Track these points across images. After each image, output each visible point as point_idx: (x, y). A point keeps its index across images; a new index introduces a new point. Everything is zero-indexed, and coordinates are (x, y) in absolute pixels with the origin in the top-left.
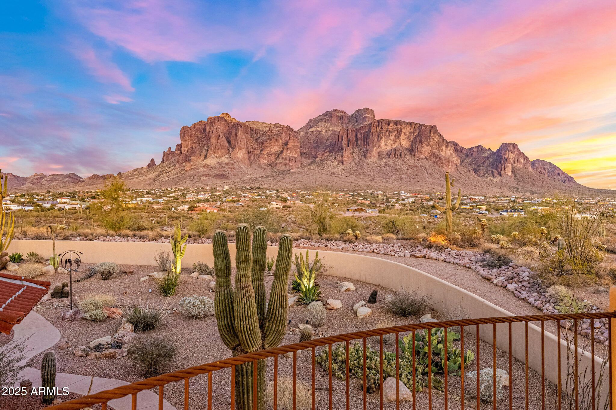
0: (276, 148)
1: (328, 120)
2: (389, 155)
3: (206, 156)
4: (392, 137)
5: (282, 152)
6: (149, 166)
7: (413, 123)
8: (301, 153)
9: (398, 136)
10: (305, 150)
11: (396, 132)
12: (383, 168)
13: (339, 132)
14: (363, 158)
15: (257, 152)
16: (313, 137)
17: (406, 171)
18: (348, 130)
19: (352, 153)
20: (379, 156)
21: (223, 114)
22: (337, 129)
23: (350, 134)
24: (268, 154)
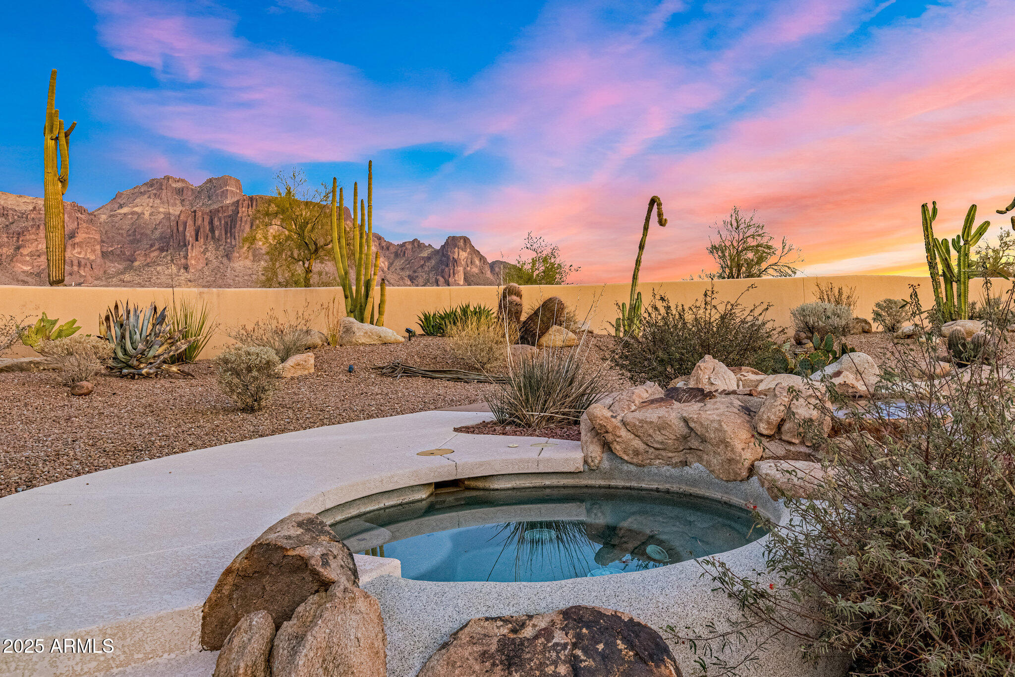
1: (155, 195)
8: (102, 252)
10: (111, 246)
12: (261, 277)
13: (179, 216)
14: (225, 260)
16: (126, 224)
18: (195, 212)
19: (204, 252)
22: (175, 210)
23: (200, 219)
24: (31, 255)
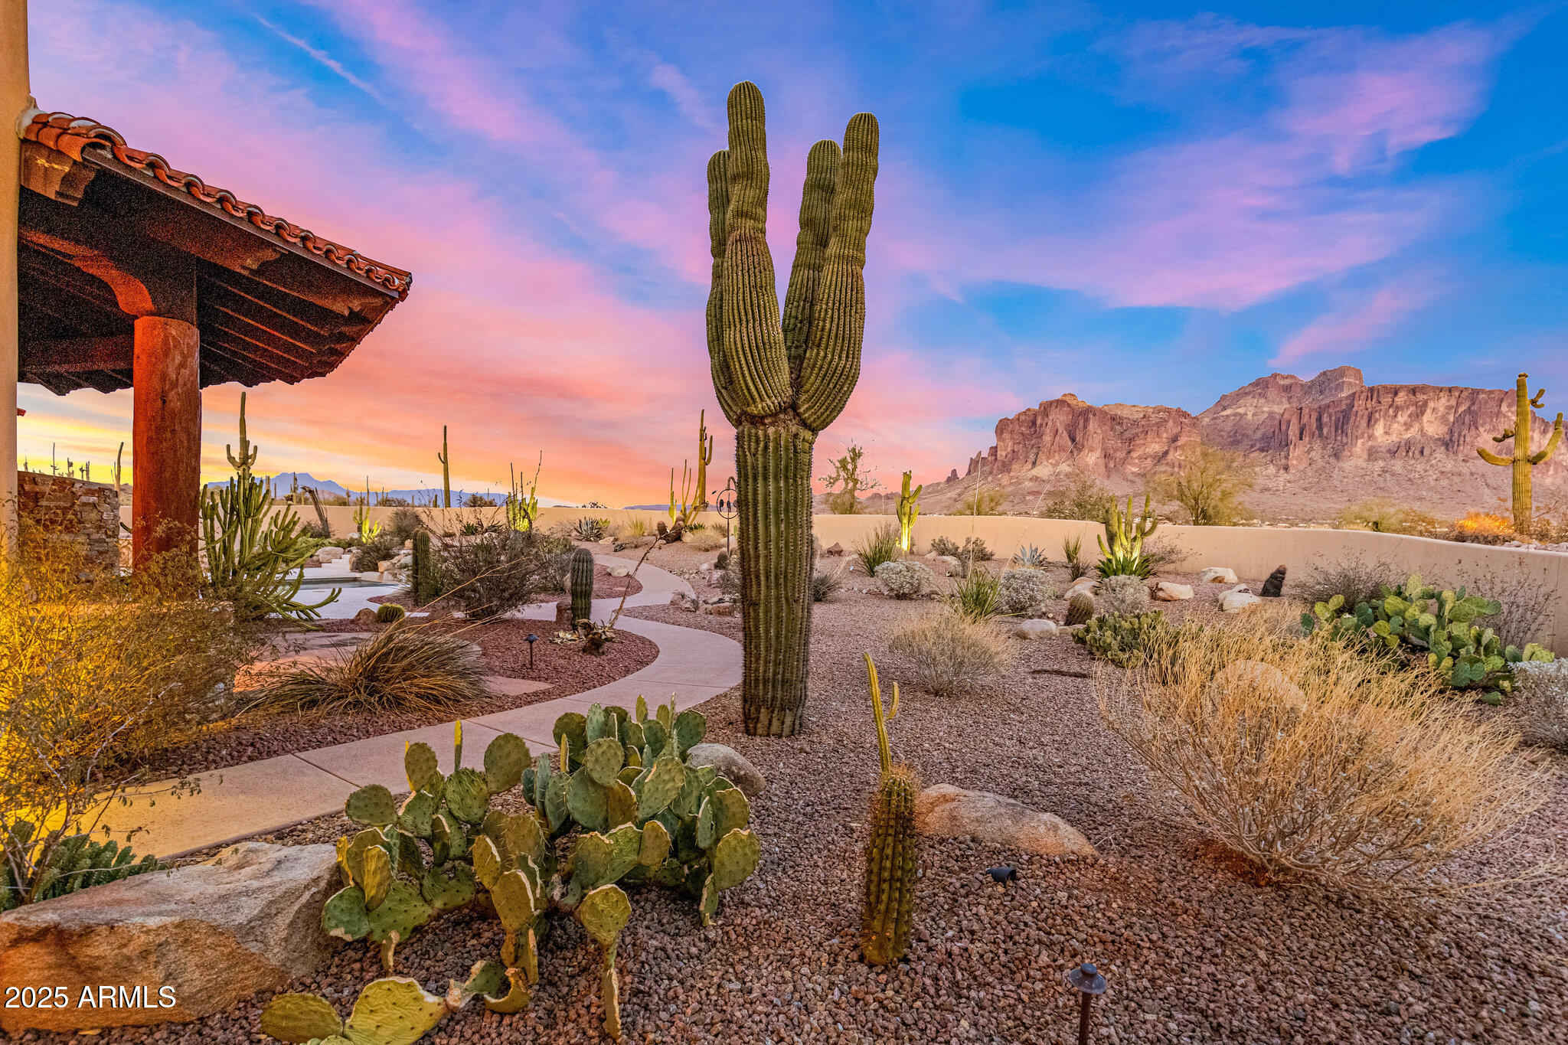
0: (1155, 447)
1: (1260, 394)
2: (1393, 453)
3: (1034, 464)
4: (1402, 418)
5: (1166, 453)
6: (949, 480)
7: (1456, 388)
8: (1202, 454)
9: (1418, 415)
11: (1412, 409)
12: (1376, 478)
13: (1283, 415)
14: (1332, 460)
15: (1120, 455)
16: (1228, 426)
17: (1433, 483)
19: (1308, 452)
20: (1370, 455)
21: (1065, 395)
22: (1278, 409)
23: (1307, 417)
24: (1140, 458)
